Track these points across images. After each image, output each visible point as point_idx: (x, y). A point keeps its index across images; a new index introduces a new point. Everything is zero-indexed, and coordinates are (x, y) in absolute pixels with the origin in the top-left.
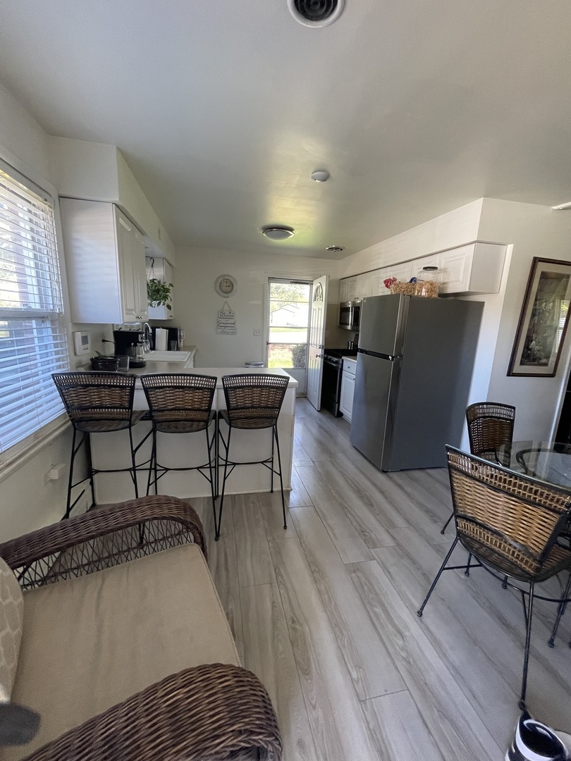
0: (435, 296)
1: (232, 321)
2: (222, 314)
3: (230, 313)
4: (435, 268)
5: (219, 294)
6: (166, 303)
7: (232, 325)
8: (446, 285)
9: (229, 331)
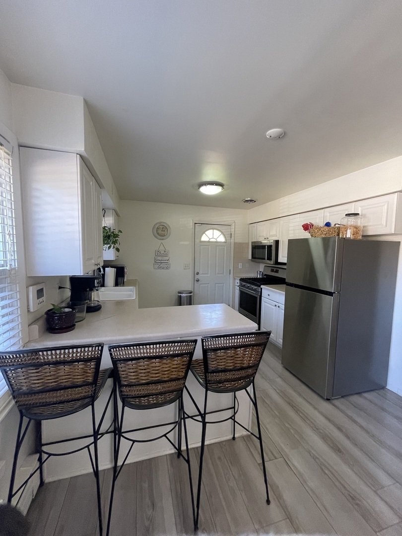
0: (360, 237)
1: (167, 258)
2: (158, 253)
3: (165, 252)
4: (358, 214)
5: (155, 236)
6: (115, 246)
7: (167, 261)
8: (366, 228)
9: (164, 266)
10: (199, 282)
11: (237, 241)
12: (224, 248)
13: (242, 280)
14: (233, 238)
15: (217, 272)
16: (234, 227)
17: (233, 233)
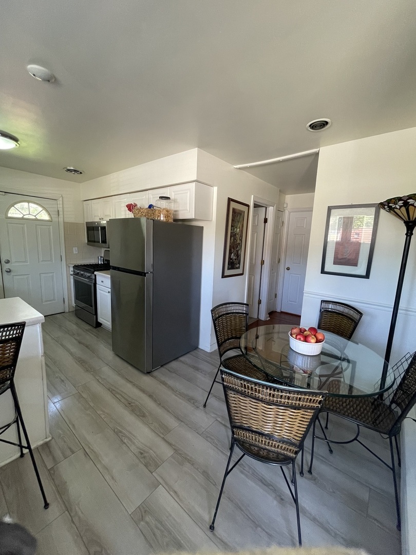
0: (171, 220)
4: (169, 198)
8: (177, 213)
10: (12, 274)
11: (67, 220)
12: (49, 229)
13: (76, 267)
14: (61, 216)
15: (41, 259)
16: (61, 202)
17: (61, 210)
